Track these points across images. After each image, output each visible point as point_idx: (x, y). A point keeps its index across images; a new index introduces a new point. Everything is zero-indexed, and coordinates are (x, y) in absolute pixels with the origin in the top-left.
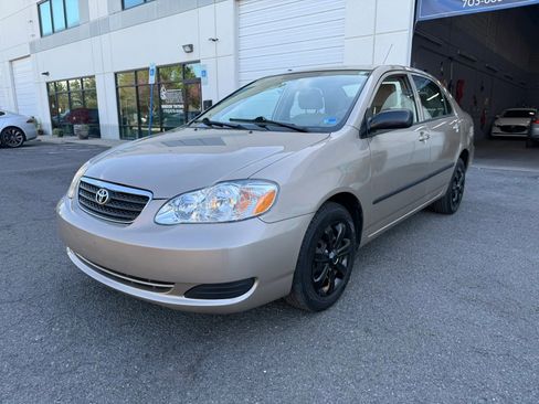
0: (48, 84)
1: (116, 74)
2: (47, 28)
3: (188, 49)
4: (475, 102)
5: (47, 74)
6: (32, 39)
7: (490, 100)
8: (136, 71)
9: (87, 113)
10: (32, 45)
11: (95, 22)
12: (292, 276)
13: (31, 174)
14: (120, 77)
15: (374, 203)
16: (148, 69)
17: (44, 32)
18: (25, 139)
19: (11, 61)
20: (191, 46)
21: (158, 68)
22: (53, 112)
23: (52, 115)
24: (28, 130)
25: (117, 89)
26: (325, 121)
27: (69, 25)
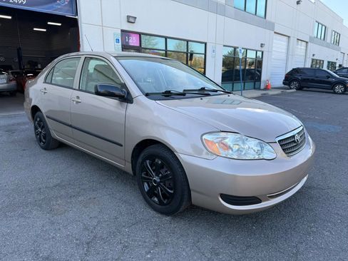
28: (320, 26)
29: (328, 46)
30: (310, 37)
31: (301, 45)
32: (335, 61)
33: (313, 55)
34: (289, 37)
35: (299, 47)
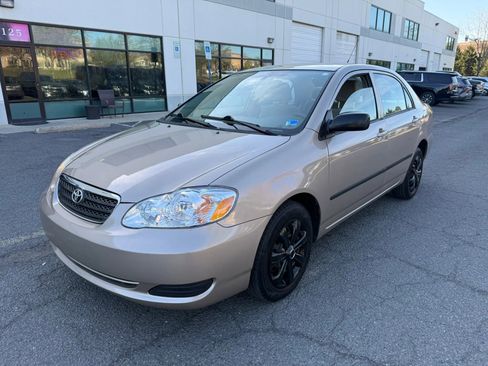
12: (249, 273)
15: (331, 199)
26: (287, 124)
28: (381, 13)
29: (397, 41)
30: (362, 29)
31: (347, 40)
32: (412, 63)
33: (370, 54)
34: (323, 28)
35: (344, 42)
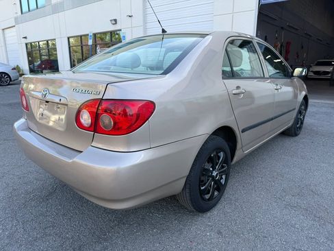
0: (26, 44)
1: (68, 38)
2: (25, 8)
3: (114, 22)
4: (298, 57)
5: (25, 38)
6: (16, 15)
7: (307, 54)
8: (81, 36)
9: (51, 63)
10: (16, 19)
11: (55, 5)
13: (10, 105)
14: (71, 40)
16: (88, 35)
17: (23, 11)
18: (11, 80)
19: (3, 30)
20: (115, 20)
21: (95, 35)
22: (30, 62)
23: (29, 64)
24: (13, 74)
25: (69, 48)
27: (39, 6)
